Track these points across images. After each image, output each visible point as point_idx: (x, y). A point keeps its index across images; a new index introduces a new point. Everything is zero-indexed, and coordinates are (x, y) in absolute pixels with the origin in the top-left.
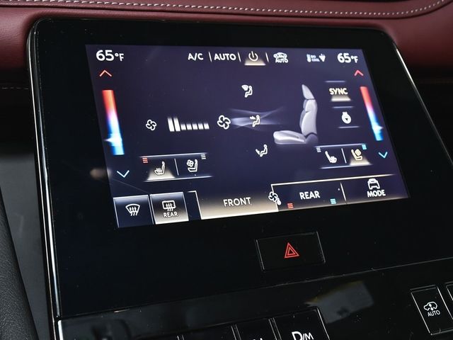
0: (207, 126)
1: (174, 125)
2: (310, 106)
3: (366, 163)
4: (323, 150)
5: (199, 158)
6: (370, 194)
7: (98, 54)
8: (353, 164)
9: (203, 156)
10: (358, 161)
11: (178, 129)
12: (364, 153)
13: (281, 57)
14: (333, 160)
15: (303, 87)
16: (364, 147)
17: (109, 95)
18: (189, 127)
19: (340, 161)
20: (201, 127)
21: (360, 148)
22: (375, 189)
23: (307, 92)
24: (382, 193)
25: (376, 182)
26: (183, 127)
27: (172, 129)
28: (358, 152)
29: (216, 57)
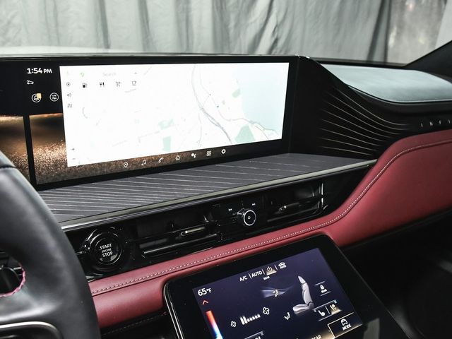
0: (259, 316)
1: (244, 321)
2: (305, 287)
3: (339, 311)
4: (317, 310)
5: (260, 335)
6: (344, 328)
7: (199, 293)
8: (333, 313)
9: (262, 333)
10: (335, 311)
11: (246, 322)
12: (336, 305)
13: (282, 265)
14: (323, 314)
15: (299, 277)
16: (336, 302)
17: (210, 313)
18: (251, 319)
19: (327, 314)
20: (256, 317)
21: (334, 303)
22: (346, 325)
23: (302, 280)
24: (349, 326)
25: (345, 320)
26: (249, 320)
27: (243, 323)
28: (333, 306)
29: (253, 275)
